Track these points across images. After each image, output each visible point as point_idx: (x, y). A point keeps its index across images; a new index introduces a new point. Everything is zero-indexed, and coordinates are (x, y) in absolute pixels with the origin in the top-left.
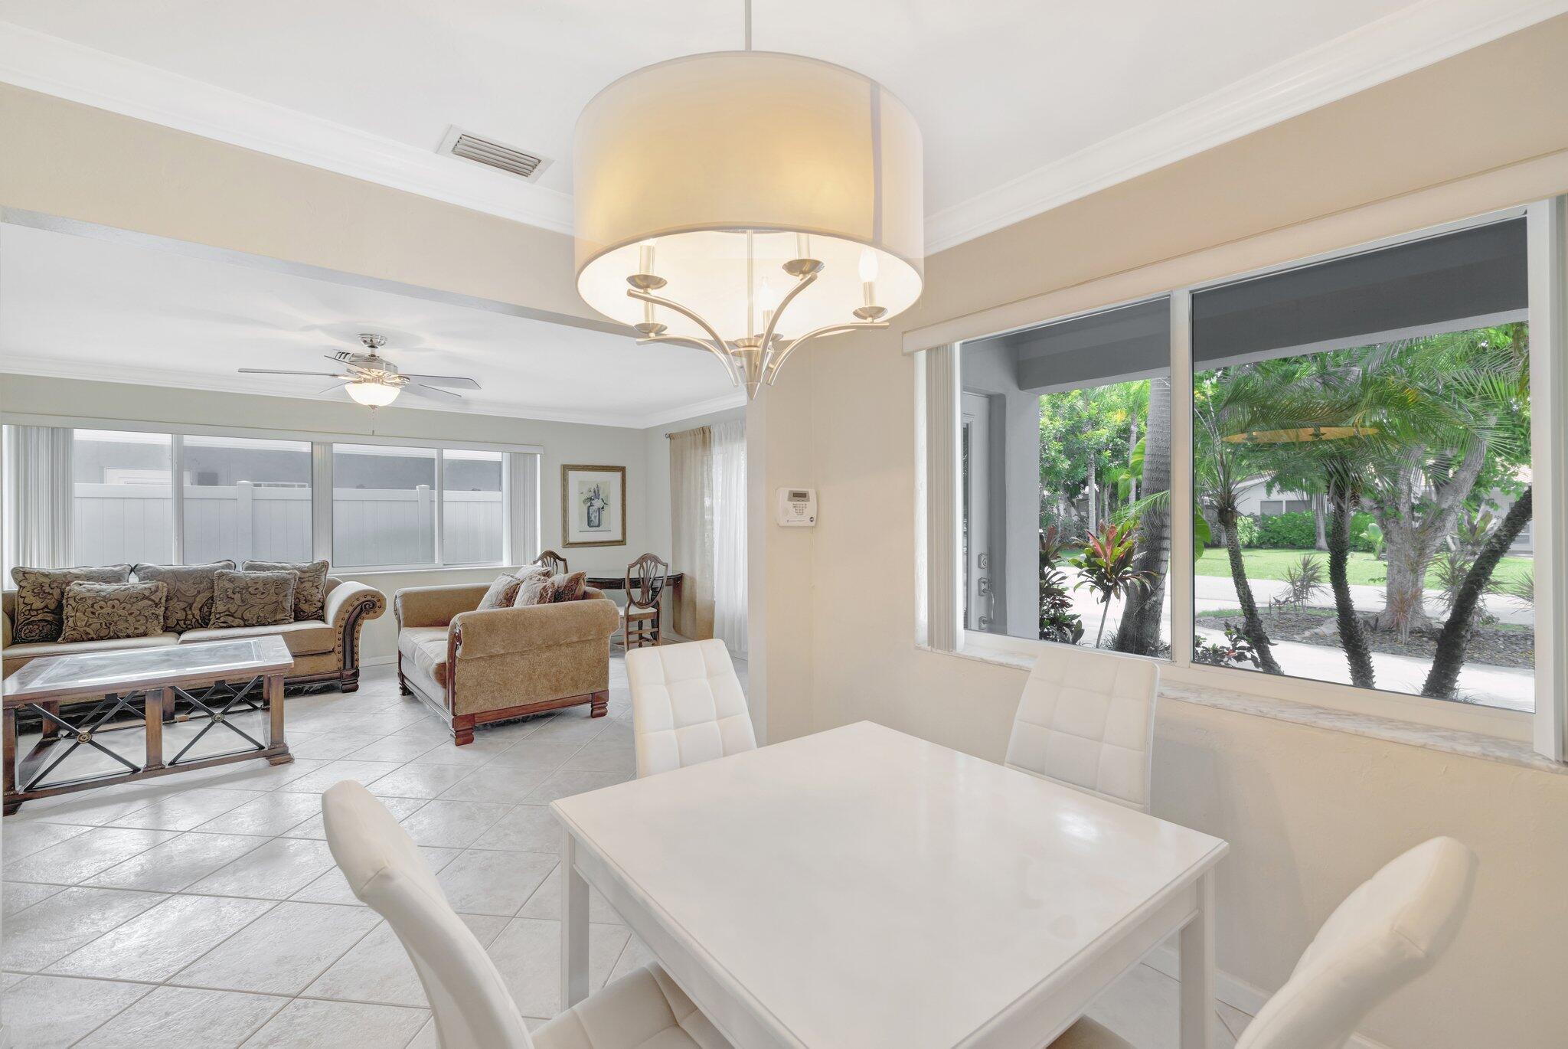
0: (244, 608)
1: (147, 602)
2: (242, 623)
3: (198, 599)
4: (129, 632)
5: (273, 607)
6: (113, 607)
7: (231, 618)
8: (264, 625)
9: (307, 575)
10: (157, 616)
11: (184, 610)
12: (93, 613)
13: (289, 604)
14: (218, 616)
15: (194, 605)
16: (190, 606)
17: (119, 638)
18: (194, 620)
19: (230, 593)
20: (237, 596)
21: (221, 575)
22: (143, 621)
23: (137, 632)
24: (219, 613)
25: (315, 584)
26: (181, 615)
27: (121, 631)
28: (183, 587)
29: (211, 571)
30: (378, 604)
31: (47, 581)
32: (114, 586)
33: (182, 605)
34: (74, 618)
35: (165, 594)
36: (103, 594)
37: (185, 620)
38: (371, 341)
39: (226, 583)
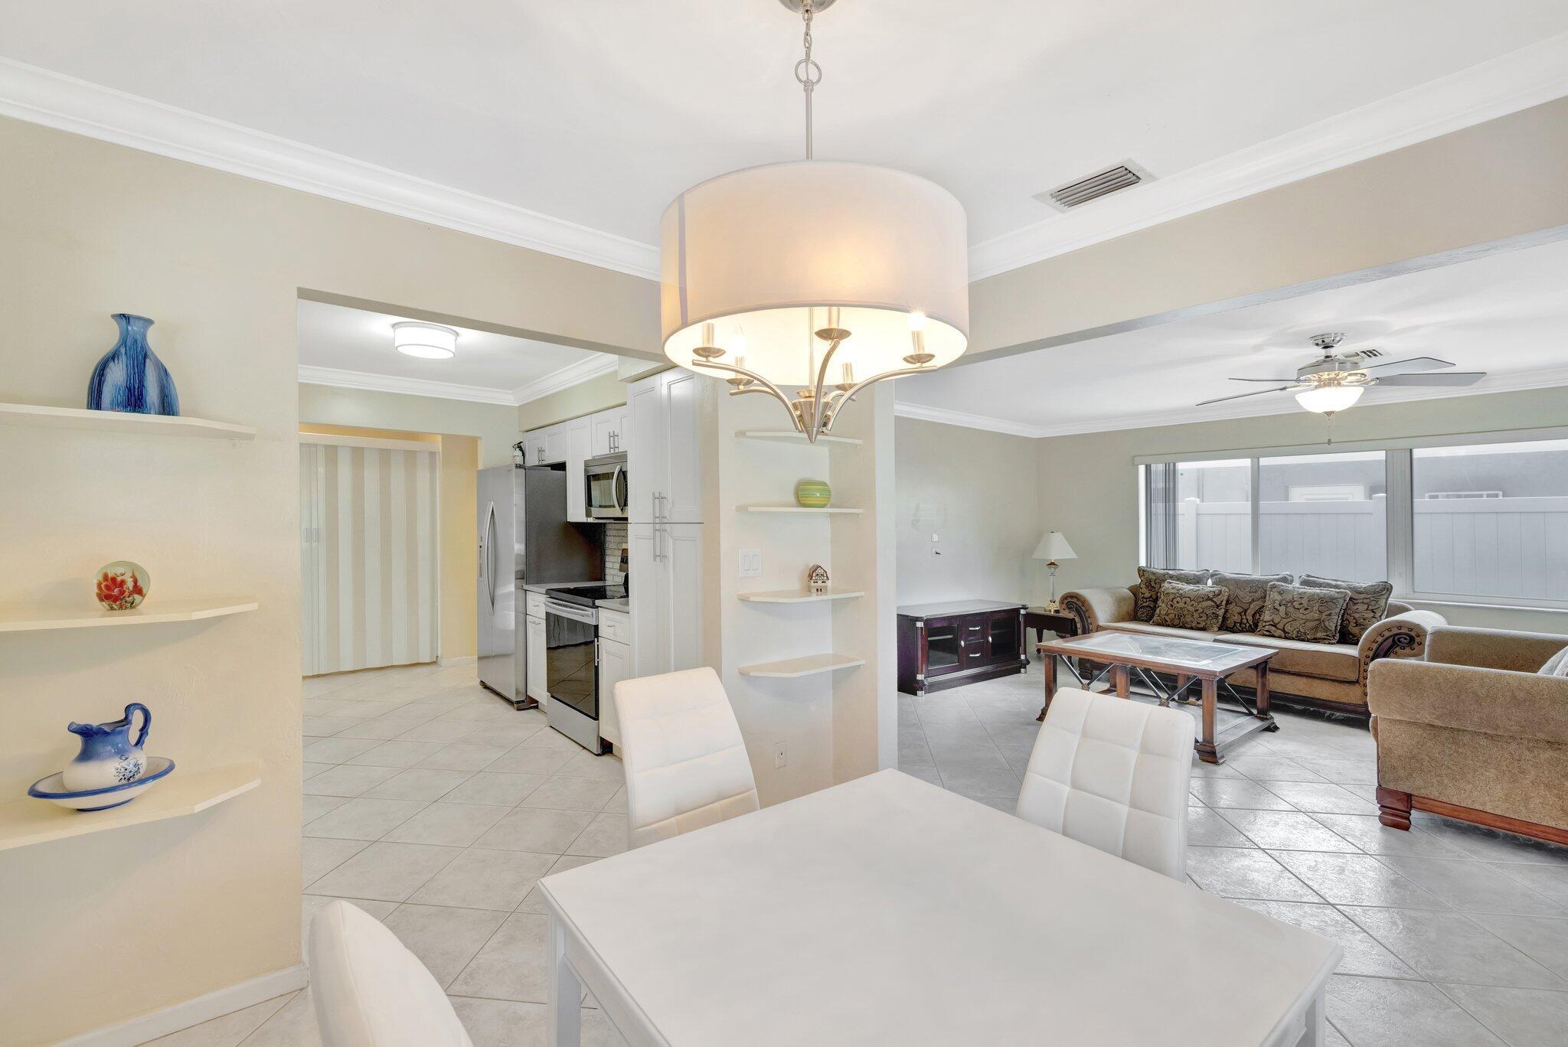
0: (1286, 621)
1: (1210, 603)
2: (1283, 635)
3: (1252, 606)
4: (1193, 625)
5: (1313, 624)
6: (1185, 603)
7: (1273, 628)
8: (1303, 640)
9: (1362, 596)
10: (1217, 616)
11: (1240, 614)
12: (1172, 606)
13: (1333, 623)
14: (1264, 624)
15: (1249, 612)
16: (1245, 611)
17: (1185, 628)
18: (1248, 625)
19: (1277, 605)
20: (1282, 609)
21: (1274, 587)
22: (1204, 618)
23: (1198, 626)
24: (1266, 622)
25: (1371, 608)
26: (1237, 618)
27: (1187, 623)
28: (1241, 594)
29: (1266, 582)
30: (1417, 640)
31: (1154, 578)
32: (1191, 587)
33: (1239, 610)
34: (1163, 608)
35: (1226, 598)
36: (1181, 592)
37: (1241, 623)
38: (1323, 341)
39: (1276, 594)
